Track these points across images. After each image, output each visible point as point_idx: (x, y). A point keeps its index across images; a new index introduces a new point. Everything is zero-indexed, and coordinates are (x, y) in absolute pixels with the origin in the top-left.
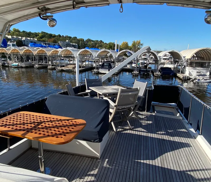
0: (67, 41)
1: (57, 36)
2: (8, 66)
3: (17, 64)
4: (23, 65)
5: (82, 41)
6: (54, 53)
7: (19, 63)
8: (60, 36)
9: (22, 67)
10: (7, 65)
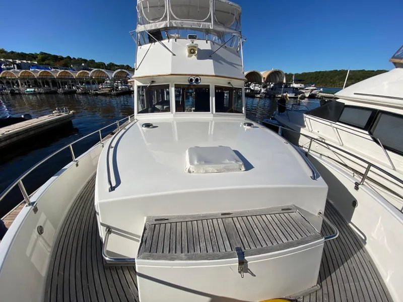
0: (83, 64)
1: (66, 58)
2: (20, 94)
3: (33, 90)
4: (41, 90)
5: (102, 65)
6: (82, 75)
7: (35, 89)
8: (69, 57)
9: (40, 93)
10: (17, 92)
